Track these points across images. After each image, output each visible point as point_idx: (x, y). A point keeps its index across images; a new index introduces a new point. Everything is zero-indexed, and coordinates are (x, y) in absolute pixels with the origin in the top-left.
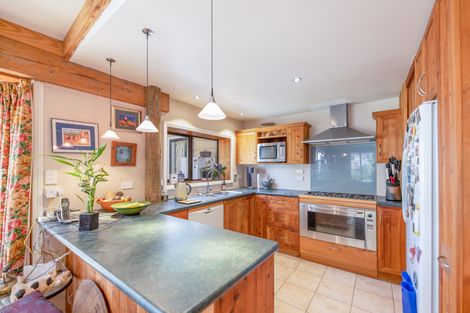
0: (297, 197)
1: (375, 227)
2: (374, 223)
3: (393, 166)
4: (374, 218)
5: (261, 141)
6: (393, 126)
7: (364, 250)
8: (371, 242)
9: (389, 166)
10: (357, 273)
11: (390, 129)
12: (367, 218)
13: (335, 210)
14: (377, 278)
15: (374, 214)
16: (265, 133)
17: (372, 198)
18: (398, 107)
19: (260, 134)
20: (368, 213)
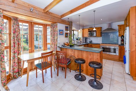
0: (100, 44)
1: (118, 50)
2: (118, 49)
3: (122, 37)
4: (118, 48)
5: (89, 31)
6: (123, 28)
7: (116, 55)
8: (117, 53)
9: (121, 37)
10: (114, 61)
11: (122, 29)
12: (116, 48)
13: (107, 47)
14: (119, 61)
15: (118, 47)
16: (90, 29)
17: (118, 44)
18: (124, 24)
19: (89, 30)
20: (117, 47)
